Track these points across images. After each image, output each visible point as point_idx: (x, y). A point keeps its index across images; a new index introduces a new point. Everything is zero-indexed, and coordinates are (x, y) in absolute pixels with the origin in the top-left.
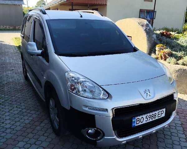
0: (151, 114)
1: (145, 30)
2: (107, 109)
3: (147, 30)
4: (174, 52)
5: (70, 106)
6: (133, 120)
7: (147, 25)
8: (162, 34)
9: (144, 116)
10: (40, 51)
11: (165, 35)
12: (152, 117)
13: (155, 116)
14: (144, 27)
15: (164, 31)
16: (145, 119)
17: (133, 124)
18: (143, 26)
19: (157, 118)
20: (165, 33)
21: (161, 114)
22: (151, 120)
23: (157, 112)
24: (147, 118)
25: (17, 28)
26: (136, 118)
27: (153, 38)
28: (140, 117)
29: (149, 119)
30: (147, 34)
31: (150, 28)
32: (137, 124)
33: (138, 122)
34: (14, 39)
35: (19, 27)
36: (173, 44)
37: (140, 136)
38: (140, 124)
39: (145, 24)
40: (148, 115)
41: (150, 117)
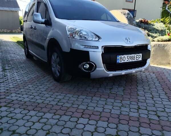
0: (131, 55)
1: (127, 17)
2: (98, 47)
3: (128, 17)
4: (151, 34)
5: (70, 48)
6: (118, 58)
7: (128, 14)
8: (141, 22)
9: (126, 56)
10: (43, 20)
11: (143, 22)
12: (132, 58)
13: (134, 58)
14: (126, 15)
15: (143, 19)
16: (127, 59)
17: (118, 61)
18: (124, 14)
19: (135, 60)
20: (143, 21)
21: (139, 58)
22: (131, 61)
23: (135, 55)
24: (128, 58)
25: (14, 31)
26: (120, 56)
27: (134, 24)
28: (123, 56)
29: (129, 59)
30: (128, 21)
31: (131, 16)
32: (120, 61)
33: (121, 60)
34: (12, 38)
35: (15, 30)
36: (150, 28)
37: (123, 72)
38: (123, 62)
39: (127, 13)
40: (129, 56)
41: (130, 58)
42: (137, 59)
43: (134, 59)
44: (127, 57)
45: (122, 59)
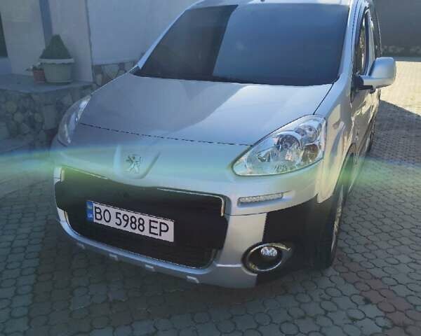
0: (130, 214)
6: (89, 207)
9: (112, 210)
12: (132, 222)
13: (140, 224)
16: (115, 219)
17: (89, 216)
19: (146, 233)
21: (161, 230)
22: (129, 229)
23: (147, 218)
24: (120, 219)
26: (95, 205)
28: (103, 208)
29: (124, 223)
32: (96, 219)
33: (98, 216)
38: (103, 222)
40: (123, 212)
41: (127, 221)
42: (153, 230)
43: (141, 228)
44: (117, 213)
45: (100, 213)
